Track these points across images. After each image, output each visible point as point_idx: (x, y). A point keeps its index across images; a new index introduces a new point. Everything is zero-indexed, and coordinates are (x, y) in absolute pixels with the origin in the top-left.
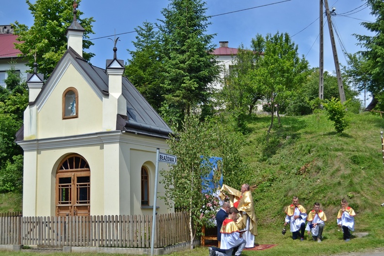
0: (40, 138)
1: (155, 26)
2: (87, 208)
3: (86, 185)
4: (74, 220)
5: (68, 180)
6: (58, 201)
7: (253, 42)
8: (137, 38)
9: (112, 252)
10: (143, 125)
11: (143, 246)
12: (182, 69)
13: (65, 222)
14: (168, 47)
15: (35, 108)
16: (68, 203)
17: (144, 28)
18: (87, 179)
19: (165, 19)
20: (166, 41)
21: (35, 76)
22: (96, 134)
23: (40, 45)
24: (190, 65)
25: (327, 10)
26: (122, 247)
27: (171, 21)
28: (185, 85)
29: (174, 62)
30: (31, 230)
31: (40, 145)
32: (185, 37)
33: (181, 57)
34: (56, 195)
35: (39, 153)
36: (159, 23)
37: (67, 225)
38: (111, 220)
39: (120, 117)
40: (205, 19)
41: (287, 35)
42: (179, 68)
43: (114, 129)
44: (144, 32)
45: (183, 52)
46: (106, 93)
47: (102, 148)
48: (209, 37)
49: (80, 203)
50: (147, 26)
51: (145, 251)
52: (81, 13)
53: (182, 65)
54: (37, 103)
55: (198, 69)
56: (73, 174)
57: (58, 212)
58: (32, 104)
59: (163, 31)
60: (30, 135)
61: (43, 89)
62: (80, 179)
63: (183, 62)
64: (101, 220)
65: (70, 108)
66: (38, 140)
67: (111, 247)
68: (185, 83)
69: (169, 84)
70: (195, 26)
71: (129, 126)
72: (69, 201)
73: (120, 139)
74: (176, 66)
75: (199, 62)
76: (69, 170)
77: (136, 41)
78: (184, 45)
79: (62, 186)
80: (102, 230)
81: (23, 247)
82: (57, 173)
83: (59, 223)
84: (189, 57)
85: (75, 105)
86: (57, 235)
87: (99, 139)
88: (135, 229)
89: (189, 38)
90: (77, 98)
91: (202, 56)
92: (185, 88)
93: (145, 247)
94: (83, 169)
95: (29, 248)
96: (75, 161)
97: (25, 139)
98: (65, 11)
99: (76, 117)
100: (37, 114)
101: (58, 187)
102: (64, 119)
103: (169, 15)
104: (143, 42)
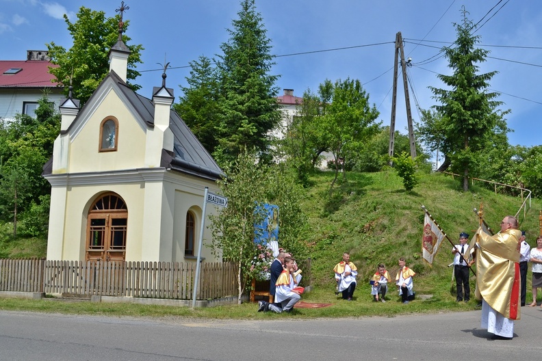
0: (70, 172)
1: (212, 62)
2: (122, 255)
3: (122, 228)
4: (105, 266)
5: (102, 222)
6: (88, 246)
7: (321, 87)
8: (191, 73)
9: (148, 304)
10: (192, 164)
11: (184, 297)
12: (241, 111)
13: (95, 268)
14: (226, 86)
15: (67, 137)
16: (100, 248)
17: (200, 63)
18: (124, 222)
19: (224, 55)
20: (224, 79)
21: (70, 101)
22: (137, 170)
23: (78, 70)
24: (249, 107)
25: (403, 59)
26: (160, 298)
27: (231, 57)
28: (242, 129)
29: (231, 103)
30: (55, 276)
31: (70, 180)
32: (246, 76)
33: (240, 98)
34: (86, 239)
35: (69, 189)
36: (218, 59)
37: (97, 272)
38: (148, 267)
39: (165, 152)
40: (269, 58)
41: (358, 83)
42: (236, 109)
43: (158, 165)
44: (200, 68)
45: (242, 93)
46: (151, 125)
47: (143, 187)
48: (272, 79)
49: (114, 248)
50: (203, 61)
51: (186, 303)
52: (129, 39)
53: (240, 106)
54: (70, 132)
55: (258, 113)
56: (107, 215)
57: (88, 257)
58: (64, 133)
59: (221, 68)
60: (60, 168)
61: (78, 117)
62: (115, 222)
63: (242, 103)
64: (138, 267)
65: (108, 139)
66: (69, 175)
67: (147, 297)
68: (242, 127)
69: (225, 127)
70: (257, 64)
71: (175, 163)
72: (102, 246)
73: (164, 177)
74: (233, 107)
75: (259, 104)
76: (104, 210)
77: (190, 76)
78: (244, 85)
79: (95, 229)
80: (138, 278)
81: (44, 295)
82: (89, 213)
83: (89, 269)
84: (249, 98)
85: (114, 136)
86: (86, 282)
87: (140, 176)
88: (176, 277)
89: (250, 77)
90: (118, 128)
91: (263, 98)
92: (242, 132)
93: (186, 299)
94: (120, 210)
95: (52, 297)
96: (111, 201)
97: (53, 173)
98: (111, 35)
99: (115, 150)
100: (69, 145)
101: (89, 230)
102: (100, 151)
103: (228, 51)
104: (198, 78)
